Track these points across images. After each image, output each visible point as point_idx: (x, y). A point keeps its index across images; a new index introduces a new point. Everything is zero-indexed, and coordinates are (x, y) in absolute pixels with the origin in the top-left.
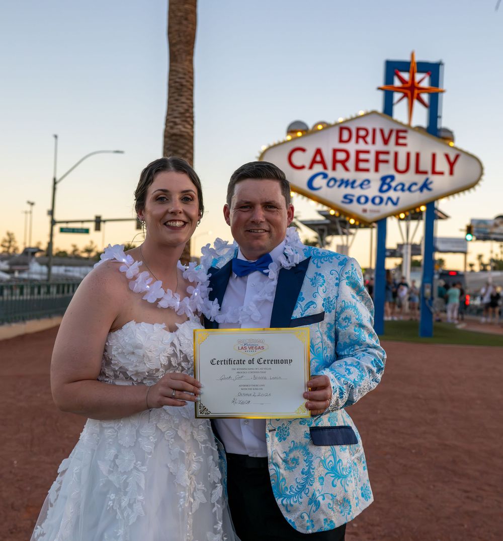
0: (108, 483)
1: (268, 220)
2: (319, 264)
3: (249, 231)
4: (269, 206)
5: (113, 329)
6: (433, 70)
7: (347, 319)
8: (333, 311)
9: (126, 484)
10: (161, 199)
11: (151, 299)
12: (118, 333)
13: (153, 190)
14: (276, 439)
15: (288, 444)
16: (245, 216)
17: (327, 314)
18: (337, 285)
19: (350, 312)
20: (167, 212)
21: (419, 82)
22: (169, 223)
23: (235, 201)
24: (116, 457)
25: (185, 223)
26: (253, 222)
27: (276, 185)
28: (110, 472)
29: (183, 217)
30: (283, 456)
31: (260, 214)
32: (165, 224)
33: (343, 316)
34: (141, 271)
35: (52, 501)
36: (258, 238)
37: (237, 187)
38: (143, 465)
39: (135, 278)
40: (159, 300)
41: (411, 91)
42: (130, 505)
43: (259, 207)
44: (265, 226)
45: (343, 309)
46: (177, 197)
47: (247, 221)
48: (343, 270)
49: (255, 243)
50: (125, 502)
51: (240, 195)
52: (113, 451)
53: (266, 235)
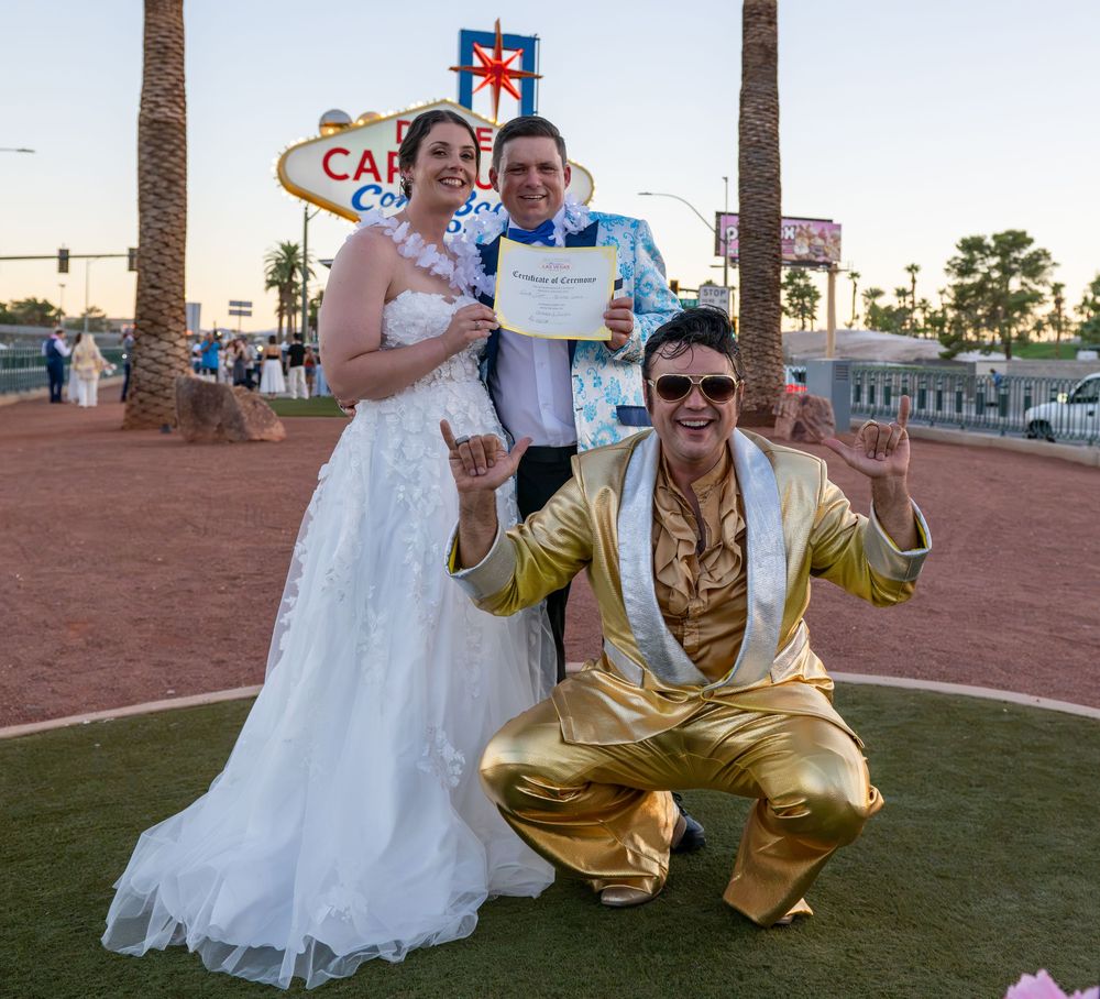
0: (395, 475)
1: (545, 184)
2: (610, 227)
3: (522, 197)
4: (545, 167)
6: (526, 46)
7: (649, 285)
8: (632, 278)
9: (416, 473)
10: (439, 153)
11: (424, 263)
12: (393, 304)
13: (428, 143)
14: (584, 418)
15: (596, 424)
16: (518, 180)
17: (625, 281)
18: (633, 249)
19: (650, 278)
20: (445, 168)
21: (508, 62)
22: (447, 181)
23: (504, 164)
24: (402, 445)
25: (463, 183)
26: (528, 187)
27: (550, 143)
28: (396, 462)
29: (461, 175)
30: (592, 437)
31: (536, 177)
32: (440, 180)
33: (644, 281)
34: (409, 234)
36: (535, 206)
37: (506, 147)
38: (434, 451)
40: (433, 265)
41: (497, 75)
42: (424, 495)
43: (534, 169)
44: (543, 192)
45: (643, 274)
46: (457, 152)
47: (521, 185)
48: (636, 232)
49: (531, 212)
50: (417, 493)
51: (510, 156)
52: (397, 439)
53: (543, 202)
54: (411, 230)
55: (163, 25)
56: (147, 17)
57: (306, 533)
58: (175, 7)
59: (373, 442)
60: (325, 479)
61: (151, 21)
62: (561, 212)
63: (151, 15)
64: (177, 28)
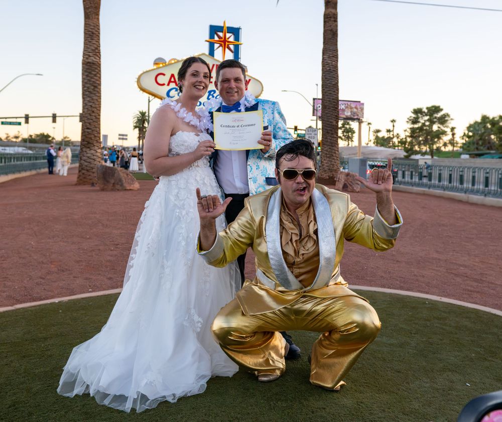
0: (175, 205)
1: (237, 87)
2: (263, 105)
3: (227, 92)
4: (237, 80)
5: (172, 135)
7: (279, 128)
8: (272, 125)
9: (184, 205)
10: (195, 75)
11: (187, 120)
12: (174, 137)
13: (190, 71)
14: (252, 182)
15: (257, 184)
16: (226, 85)
17: (269, 126)
18: (273, 113)
19: (279, 125)
20: (197, 81)
21: (228, 38)
22: (197, 87)
23: (220, 79)
24: (178, 193)
25: (204, 88)
26: (230, 88)
27: (239, 70)
28: (175, 200)
29: (203, 85)
30: (255, 190)
31: (233, 84)
32: (195, 86)
33: (277, 127)
34: (181, 108)
35: (143, 221)
36: (233, 96)
37: (221, 72)
38: (191, 196)
39: (179, 111)
40: (191, 121)
41: (224, 43)
42: (187, 214)
43: (232, 81)
44: (236, 90)
45: (277, 124)
46: (202, 75)
47: (227, 87)
48: (274, 107)
49: (231, 98)
50: (184, 212)
51: (223, 75)
52: (176, 191)
53: (236, 94)
54: (182, 106)
55: (92, 24)
56: (85, 21)
57: (139, 229)
58: (96, 17)
59: (166, 192)
60: (147, 207)
61: (87, 23)
62: (244, 98)
63: (87, 20)
64: (97, 25)
